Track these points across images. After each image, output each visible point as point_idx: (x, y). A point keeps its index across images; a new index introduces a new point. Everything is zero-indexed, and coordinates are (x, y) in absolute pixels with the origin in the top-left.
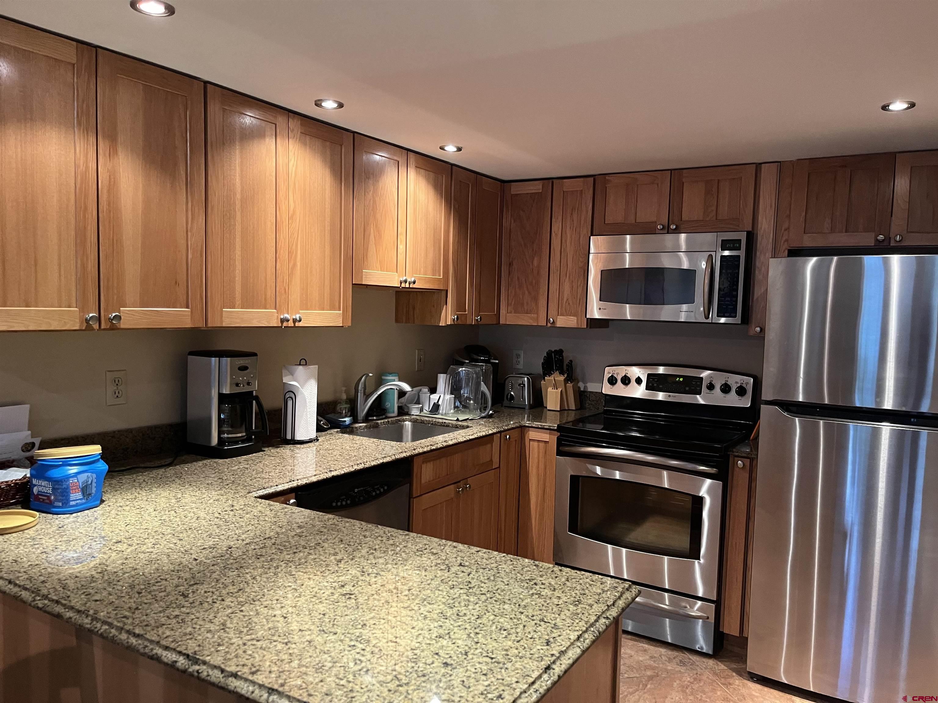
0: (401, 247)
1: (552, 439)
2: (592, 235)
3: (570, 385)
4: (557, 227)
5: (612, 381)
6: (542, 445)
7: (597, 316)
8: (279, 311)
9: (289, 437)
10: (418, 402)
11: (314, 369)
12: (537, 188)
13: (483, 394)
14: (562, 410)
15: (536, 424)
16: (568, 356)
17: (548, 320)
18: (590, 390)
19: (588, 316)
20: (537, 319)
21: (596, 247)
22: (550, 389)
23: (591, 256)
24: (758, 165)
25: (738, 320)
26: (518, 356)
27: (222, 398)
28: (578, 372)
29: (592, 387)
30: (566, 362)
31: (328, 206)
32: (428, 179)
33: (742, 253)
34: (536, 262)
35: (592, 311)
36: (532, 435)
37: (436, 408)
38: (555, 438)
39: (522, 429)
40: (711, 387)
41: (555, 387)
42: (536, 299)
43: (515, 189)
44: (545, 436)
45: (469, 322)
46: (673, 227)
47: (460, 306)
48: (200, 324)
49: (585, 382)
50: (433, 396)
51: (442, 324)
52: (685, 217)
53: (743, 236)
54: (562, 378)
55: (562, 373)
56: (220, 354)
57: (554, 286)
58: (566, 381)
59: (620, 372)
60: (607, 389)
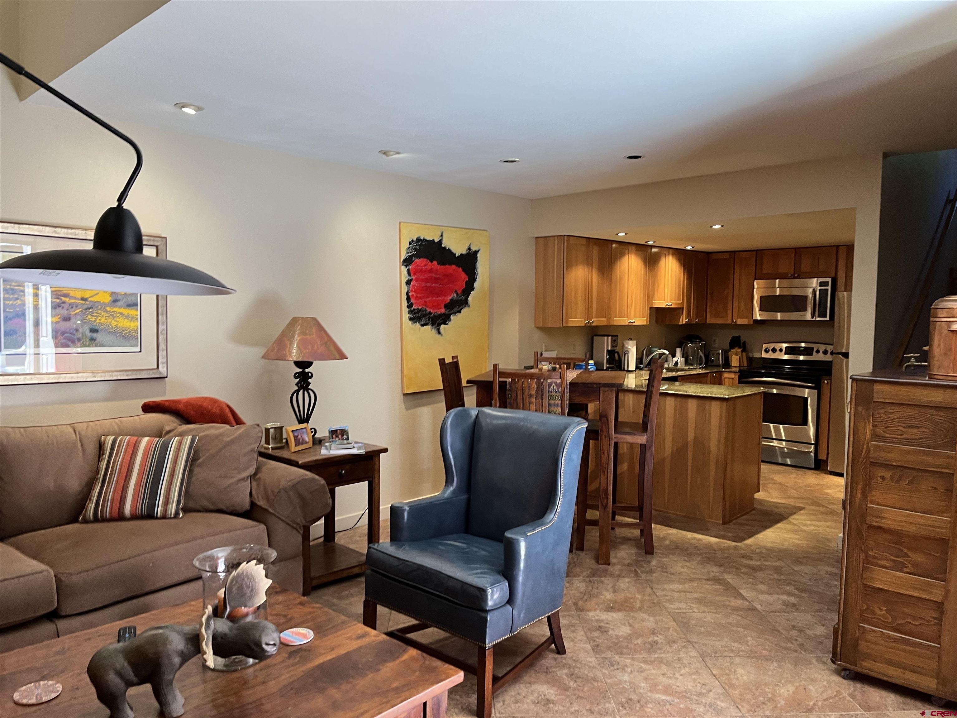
0: (666, 290)
1: (736, 377)
2: (756, 279)
3: (744, 354)
4: (737, 275)
5: (767, 351)
6: (731, 380)
7: (759, 318)
8: (628, 320)
9: (626, 369)
10: (667, 361)
11: (635, 342)
12: (727, 256)
13: (701, 356)
14: (740, 366)
15: (727, 370)
16: (743, 339)
17: (732, 321)
18: (755, 356)
19: (754, 318)
20: (727, 320)
21: (757, 285)
22: (733, 356)
23: (755, 290)
24: (838, 247)
25: (828, 319)
26: (715, 340)
27: (608, 351)
28: (748, 347)
29: (756, 355)
30: (742, 342)
31: (642, 276)
32: (676, 259)
33: (829, 288)
34: (726, 292)
35: (756, 316)
36: (726, 375)
37: (676, 363)
38: (737, 376)
39: (721, 372)
40: (818, 352)
41: (736, 354)
42: (726, 311)
43: (715, 257)
44: (733, 376)
45: (692, 323)
46: (796, 275)
47: (688, 315)
48: (608, 324)
49: (752, 352)
50: (674, 359)
51: (681, 323)
52: (803, 270)
53: (829, 280)
54: (740, 350)
55: (740, 348)
56: (608, 336)
57: (736, 304)
58: (742, 352)
59: (771, 346)
60: (764, 355)
